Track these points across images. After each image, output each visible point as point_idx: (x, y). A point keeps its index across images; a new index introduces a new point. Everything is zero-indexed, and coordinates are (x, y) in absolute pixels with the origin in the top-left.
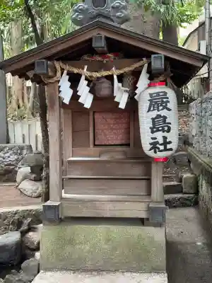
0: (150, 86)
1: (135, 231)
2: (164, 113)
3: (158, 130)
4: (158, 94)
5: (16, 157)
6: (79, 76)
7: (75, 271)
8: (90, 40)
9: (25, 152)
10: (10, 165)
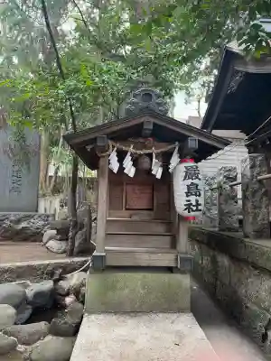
0: (181, 162)
1: (166, 277)
2: (196, 181)
3: (192, 195)
4: (192, 167)
5: (43, 223)
6: (126, 153)
7: (116, 313)
8: (142, 123)
9: (50, 219)
10: (38, 229)
